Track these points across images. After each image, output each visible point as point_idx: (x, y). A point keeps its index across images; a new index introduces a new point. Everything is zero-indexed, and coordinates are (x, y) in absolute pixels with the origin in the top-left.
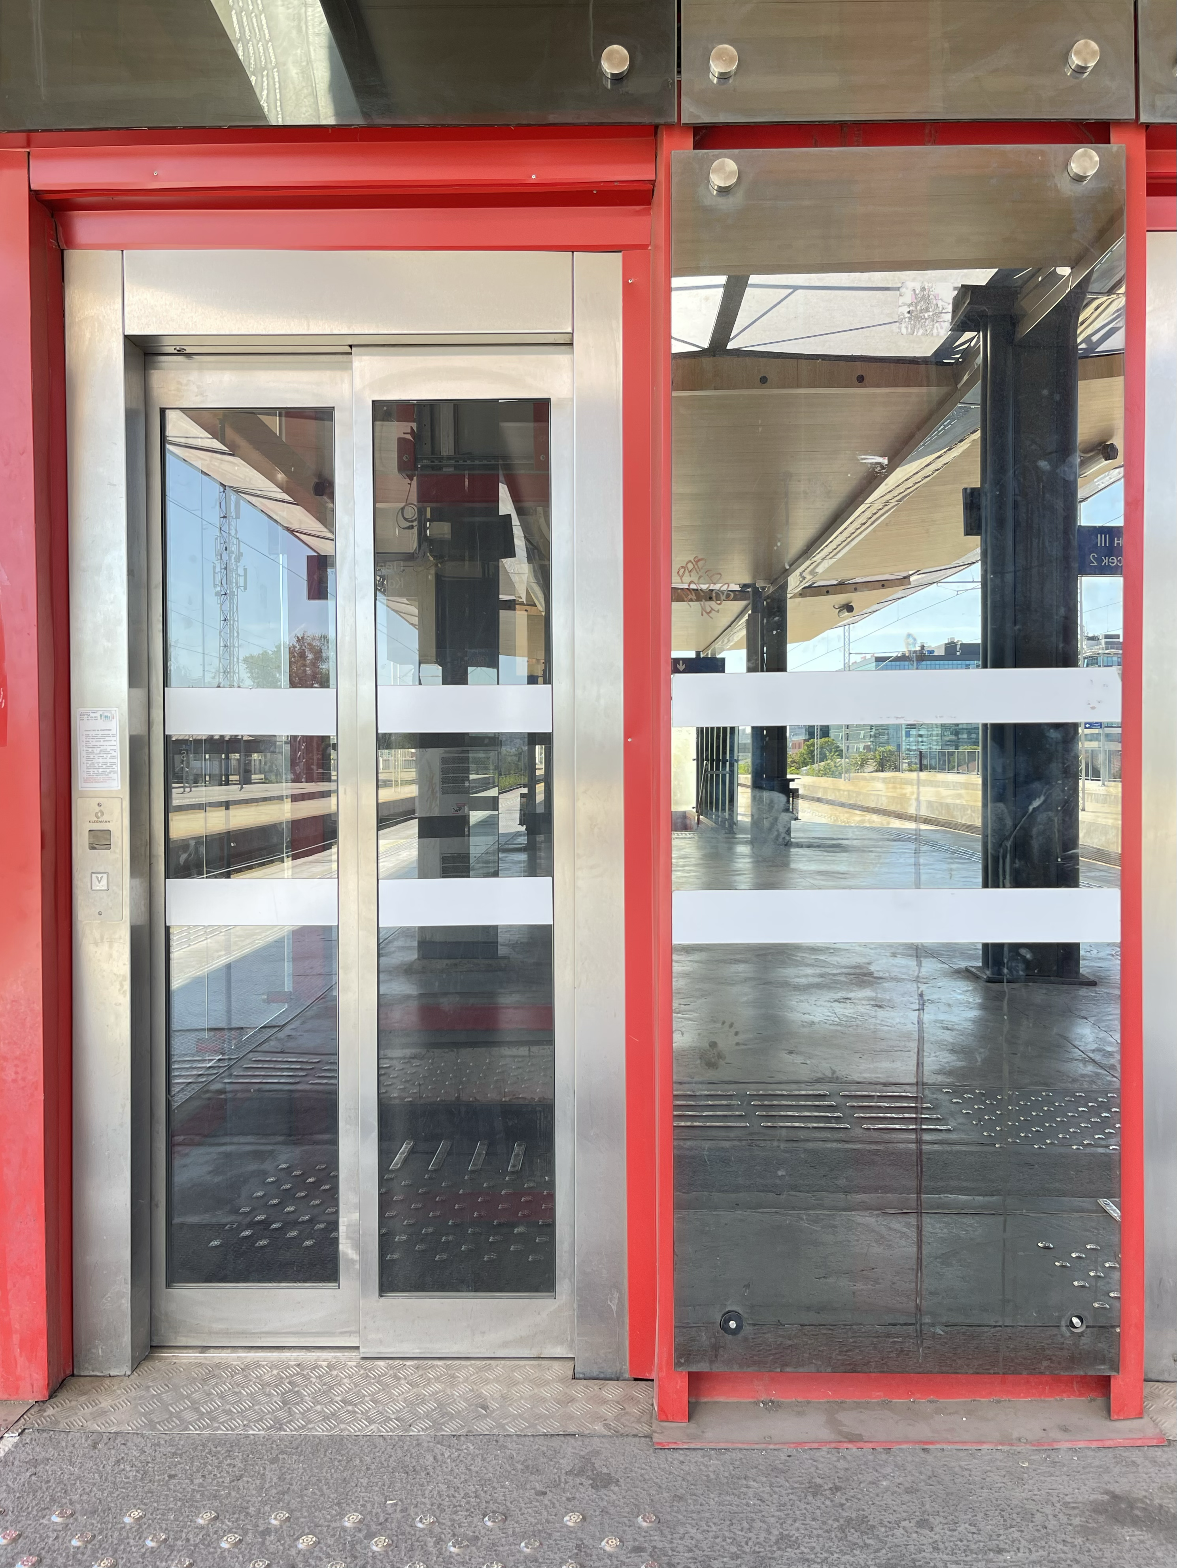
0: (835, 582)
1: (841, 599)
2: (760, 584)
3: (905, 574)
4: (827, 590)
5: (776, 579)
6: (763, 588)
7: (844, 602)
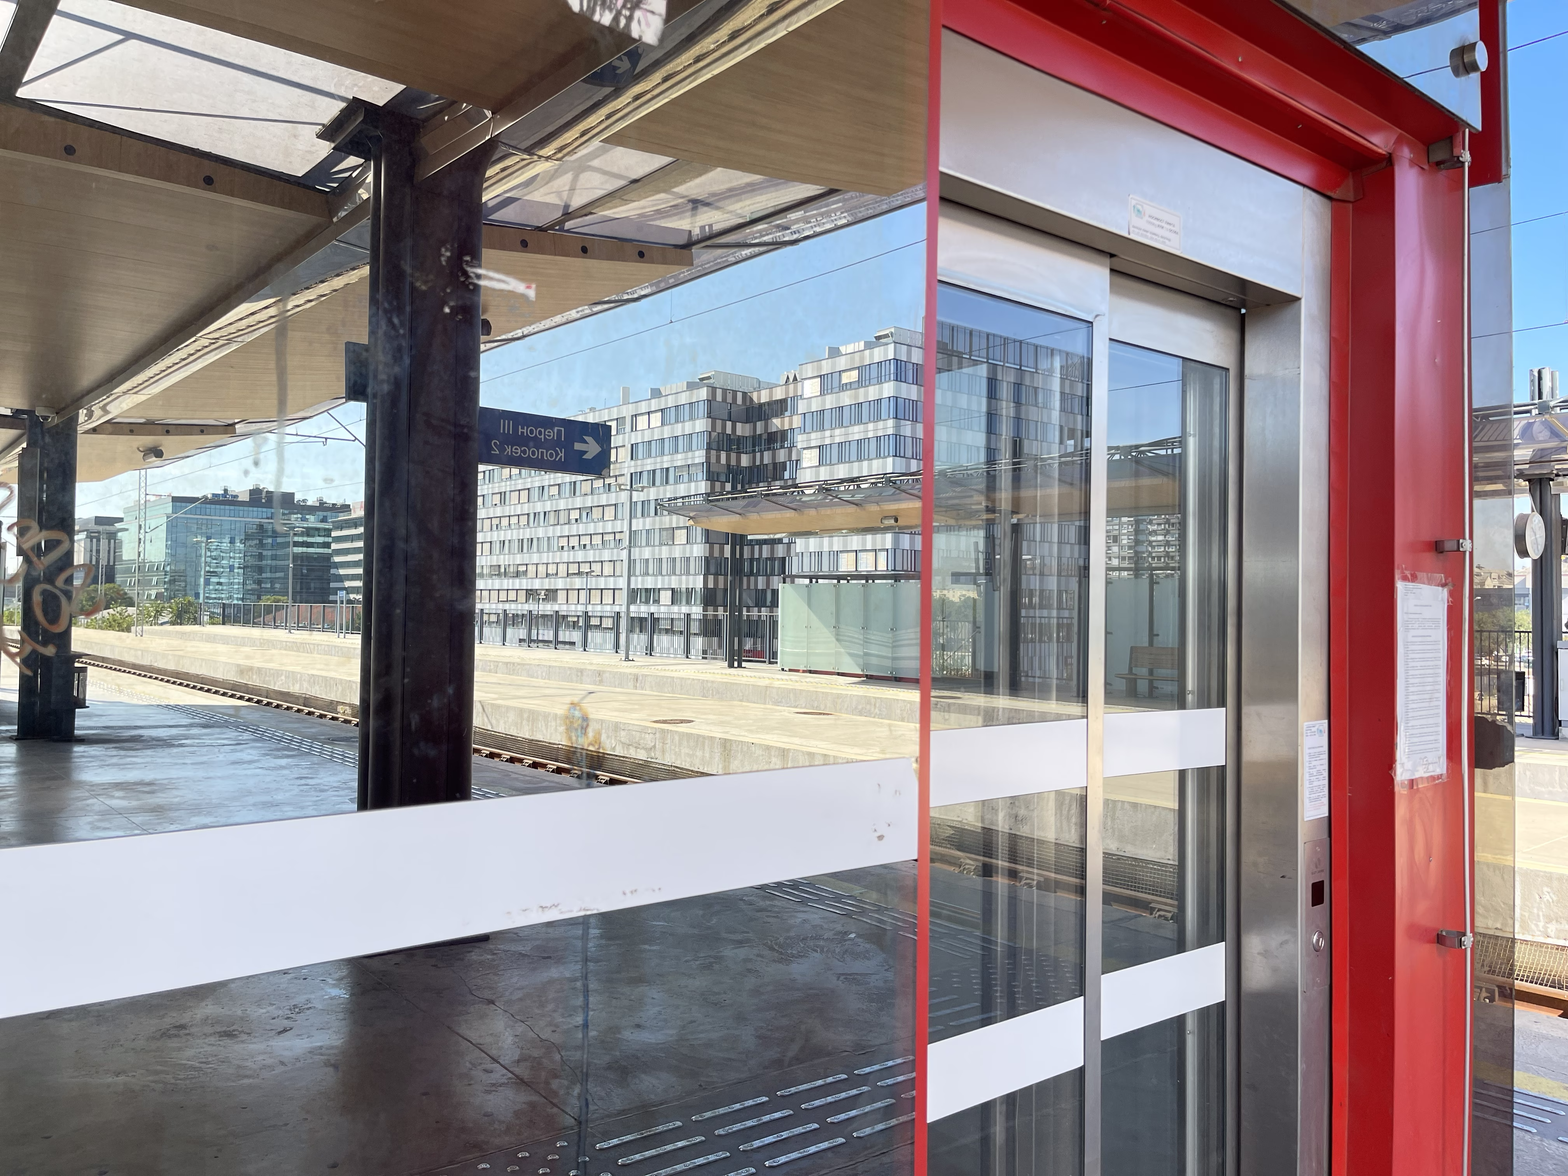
0: (142, 421)
1: (148, 440)
2: (39, 412)
3: (231, 422)
4: (132, 429)
5: (64, 409)
6: (45, 418)
7: (150, 445)
